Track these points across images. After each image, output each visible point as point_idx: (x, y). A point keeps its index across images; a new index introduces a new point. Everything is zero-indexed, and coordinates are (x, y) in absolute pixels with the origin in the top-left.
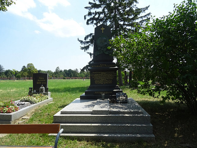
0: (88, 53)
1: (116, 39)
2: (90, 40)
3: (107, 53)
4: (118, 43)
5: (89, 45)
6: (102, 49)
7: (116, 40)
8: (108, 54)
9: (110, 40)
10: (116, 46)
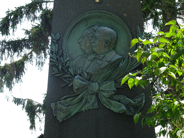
0: (18, 101)
1: (168, 35)
2: (27, 32)
3: (118, 107)
4: (177, 56)
5: (26, 58)
6: (95, 86)
7: (170, 39)
8: (122, 115)
9: (134, 41)
10: (166, 72)
